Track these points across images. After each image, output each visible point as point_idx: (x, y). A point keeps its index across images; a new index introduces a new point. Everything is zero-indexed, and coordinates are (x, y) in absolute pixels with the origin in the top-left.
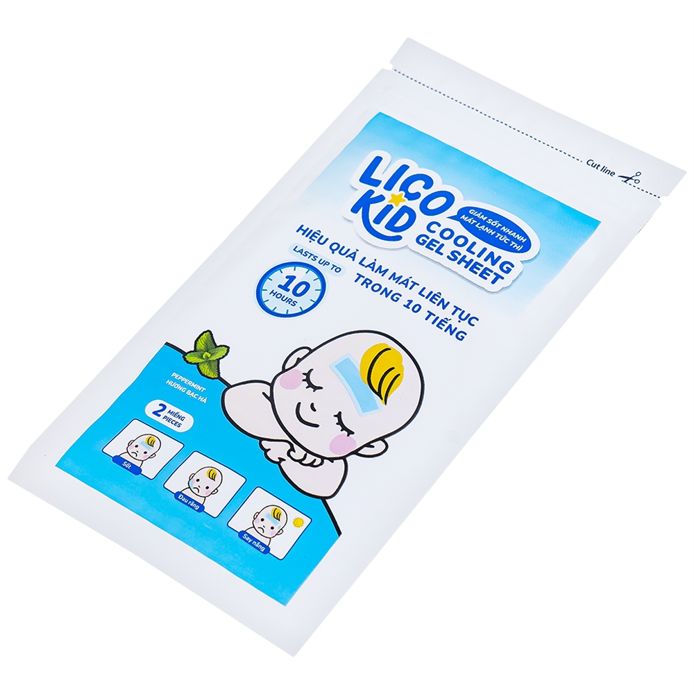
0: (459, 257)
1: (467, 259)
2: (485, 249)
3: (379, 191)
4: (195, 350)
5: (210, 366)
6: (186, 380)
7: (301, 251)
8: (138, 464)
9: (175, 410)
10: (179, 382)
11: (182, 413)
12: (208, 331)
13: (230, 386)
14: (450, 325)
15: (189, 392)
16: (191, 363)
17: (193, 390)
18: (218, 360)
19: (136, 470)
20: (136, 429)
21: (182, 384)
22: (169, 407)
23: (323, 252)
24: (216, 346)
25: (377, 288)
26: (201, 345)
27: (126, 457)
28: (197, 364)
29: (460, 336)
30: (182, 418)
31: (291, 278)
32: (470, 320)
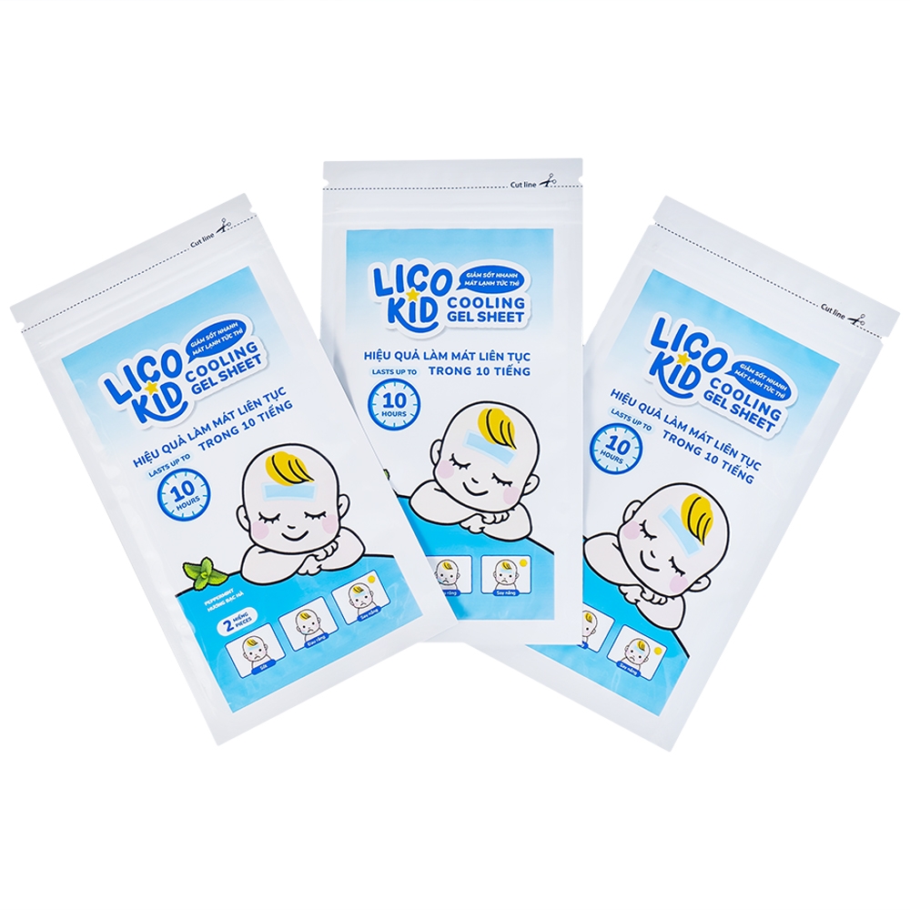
0: (227, 373)
1: (231, 369)
2: (230, 354)
3: (137, 396)
4: (195, 580)
5: (215, 577)
6: (217, 598)
7: (155, 472)
8: (267, 659)
9: (236, 615)
10: (214, 603)
11: (242, 612)
12: (184, 564)
13: (240, 572)
14: (277, 408)
15: (227, 601)
16: (204, 588)
17: (228, 597)
18: (213, 569)
19: (272, 663)
20: (235, 649)
21: (218, 601)
22: (230, 618)
23: (165, 459)
24: (201, 565)
25: (219, 439)
26: (194, 575)
27: (255, 665)
28: (208, 584)
29: (288, 405)
30: (246, 615)
31: (174, 490)
32: (279, 392)
